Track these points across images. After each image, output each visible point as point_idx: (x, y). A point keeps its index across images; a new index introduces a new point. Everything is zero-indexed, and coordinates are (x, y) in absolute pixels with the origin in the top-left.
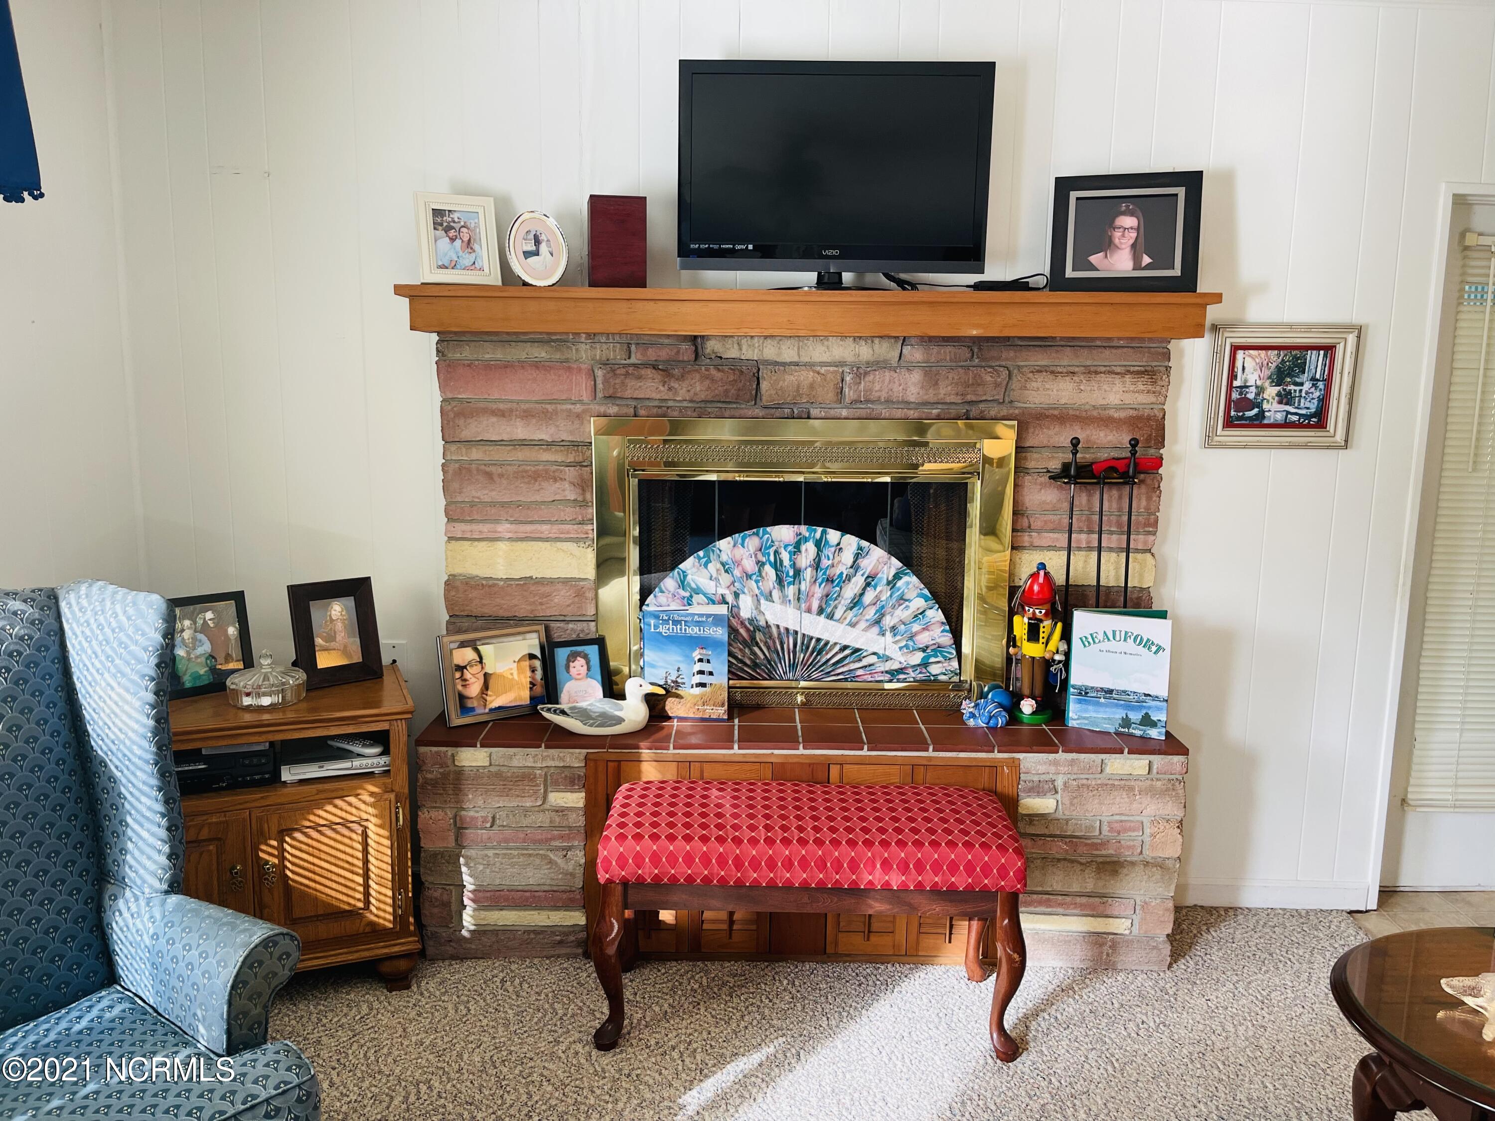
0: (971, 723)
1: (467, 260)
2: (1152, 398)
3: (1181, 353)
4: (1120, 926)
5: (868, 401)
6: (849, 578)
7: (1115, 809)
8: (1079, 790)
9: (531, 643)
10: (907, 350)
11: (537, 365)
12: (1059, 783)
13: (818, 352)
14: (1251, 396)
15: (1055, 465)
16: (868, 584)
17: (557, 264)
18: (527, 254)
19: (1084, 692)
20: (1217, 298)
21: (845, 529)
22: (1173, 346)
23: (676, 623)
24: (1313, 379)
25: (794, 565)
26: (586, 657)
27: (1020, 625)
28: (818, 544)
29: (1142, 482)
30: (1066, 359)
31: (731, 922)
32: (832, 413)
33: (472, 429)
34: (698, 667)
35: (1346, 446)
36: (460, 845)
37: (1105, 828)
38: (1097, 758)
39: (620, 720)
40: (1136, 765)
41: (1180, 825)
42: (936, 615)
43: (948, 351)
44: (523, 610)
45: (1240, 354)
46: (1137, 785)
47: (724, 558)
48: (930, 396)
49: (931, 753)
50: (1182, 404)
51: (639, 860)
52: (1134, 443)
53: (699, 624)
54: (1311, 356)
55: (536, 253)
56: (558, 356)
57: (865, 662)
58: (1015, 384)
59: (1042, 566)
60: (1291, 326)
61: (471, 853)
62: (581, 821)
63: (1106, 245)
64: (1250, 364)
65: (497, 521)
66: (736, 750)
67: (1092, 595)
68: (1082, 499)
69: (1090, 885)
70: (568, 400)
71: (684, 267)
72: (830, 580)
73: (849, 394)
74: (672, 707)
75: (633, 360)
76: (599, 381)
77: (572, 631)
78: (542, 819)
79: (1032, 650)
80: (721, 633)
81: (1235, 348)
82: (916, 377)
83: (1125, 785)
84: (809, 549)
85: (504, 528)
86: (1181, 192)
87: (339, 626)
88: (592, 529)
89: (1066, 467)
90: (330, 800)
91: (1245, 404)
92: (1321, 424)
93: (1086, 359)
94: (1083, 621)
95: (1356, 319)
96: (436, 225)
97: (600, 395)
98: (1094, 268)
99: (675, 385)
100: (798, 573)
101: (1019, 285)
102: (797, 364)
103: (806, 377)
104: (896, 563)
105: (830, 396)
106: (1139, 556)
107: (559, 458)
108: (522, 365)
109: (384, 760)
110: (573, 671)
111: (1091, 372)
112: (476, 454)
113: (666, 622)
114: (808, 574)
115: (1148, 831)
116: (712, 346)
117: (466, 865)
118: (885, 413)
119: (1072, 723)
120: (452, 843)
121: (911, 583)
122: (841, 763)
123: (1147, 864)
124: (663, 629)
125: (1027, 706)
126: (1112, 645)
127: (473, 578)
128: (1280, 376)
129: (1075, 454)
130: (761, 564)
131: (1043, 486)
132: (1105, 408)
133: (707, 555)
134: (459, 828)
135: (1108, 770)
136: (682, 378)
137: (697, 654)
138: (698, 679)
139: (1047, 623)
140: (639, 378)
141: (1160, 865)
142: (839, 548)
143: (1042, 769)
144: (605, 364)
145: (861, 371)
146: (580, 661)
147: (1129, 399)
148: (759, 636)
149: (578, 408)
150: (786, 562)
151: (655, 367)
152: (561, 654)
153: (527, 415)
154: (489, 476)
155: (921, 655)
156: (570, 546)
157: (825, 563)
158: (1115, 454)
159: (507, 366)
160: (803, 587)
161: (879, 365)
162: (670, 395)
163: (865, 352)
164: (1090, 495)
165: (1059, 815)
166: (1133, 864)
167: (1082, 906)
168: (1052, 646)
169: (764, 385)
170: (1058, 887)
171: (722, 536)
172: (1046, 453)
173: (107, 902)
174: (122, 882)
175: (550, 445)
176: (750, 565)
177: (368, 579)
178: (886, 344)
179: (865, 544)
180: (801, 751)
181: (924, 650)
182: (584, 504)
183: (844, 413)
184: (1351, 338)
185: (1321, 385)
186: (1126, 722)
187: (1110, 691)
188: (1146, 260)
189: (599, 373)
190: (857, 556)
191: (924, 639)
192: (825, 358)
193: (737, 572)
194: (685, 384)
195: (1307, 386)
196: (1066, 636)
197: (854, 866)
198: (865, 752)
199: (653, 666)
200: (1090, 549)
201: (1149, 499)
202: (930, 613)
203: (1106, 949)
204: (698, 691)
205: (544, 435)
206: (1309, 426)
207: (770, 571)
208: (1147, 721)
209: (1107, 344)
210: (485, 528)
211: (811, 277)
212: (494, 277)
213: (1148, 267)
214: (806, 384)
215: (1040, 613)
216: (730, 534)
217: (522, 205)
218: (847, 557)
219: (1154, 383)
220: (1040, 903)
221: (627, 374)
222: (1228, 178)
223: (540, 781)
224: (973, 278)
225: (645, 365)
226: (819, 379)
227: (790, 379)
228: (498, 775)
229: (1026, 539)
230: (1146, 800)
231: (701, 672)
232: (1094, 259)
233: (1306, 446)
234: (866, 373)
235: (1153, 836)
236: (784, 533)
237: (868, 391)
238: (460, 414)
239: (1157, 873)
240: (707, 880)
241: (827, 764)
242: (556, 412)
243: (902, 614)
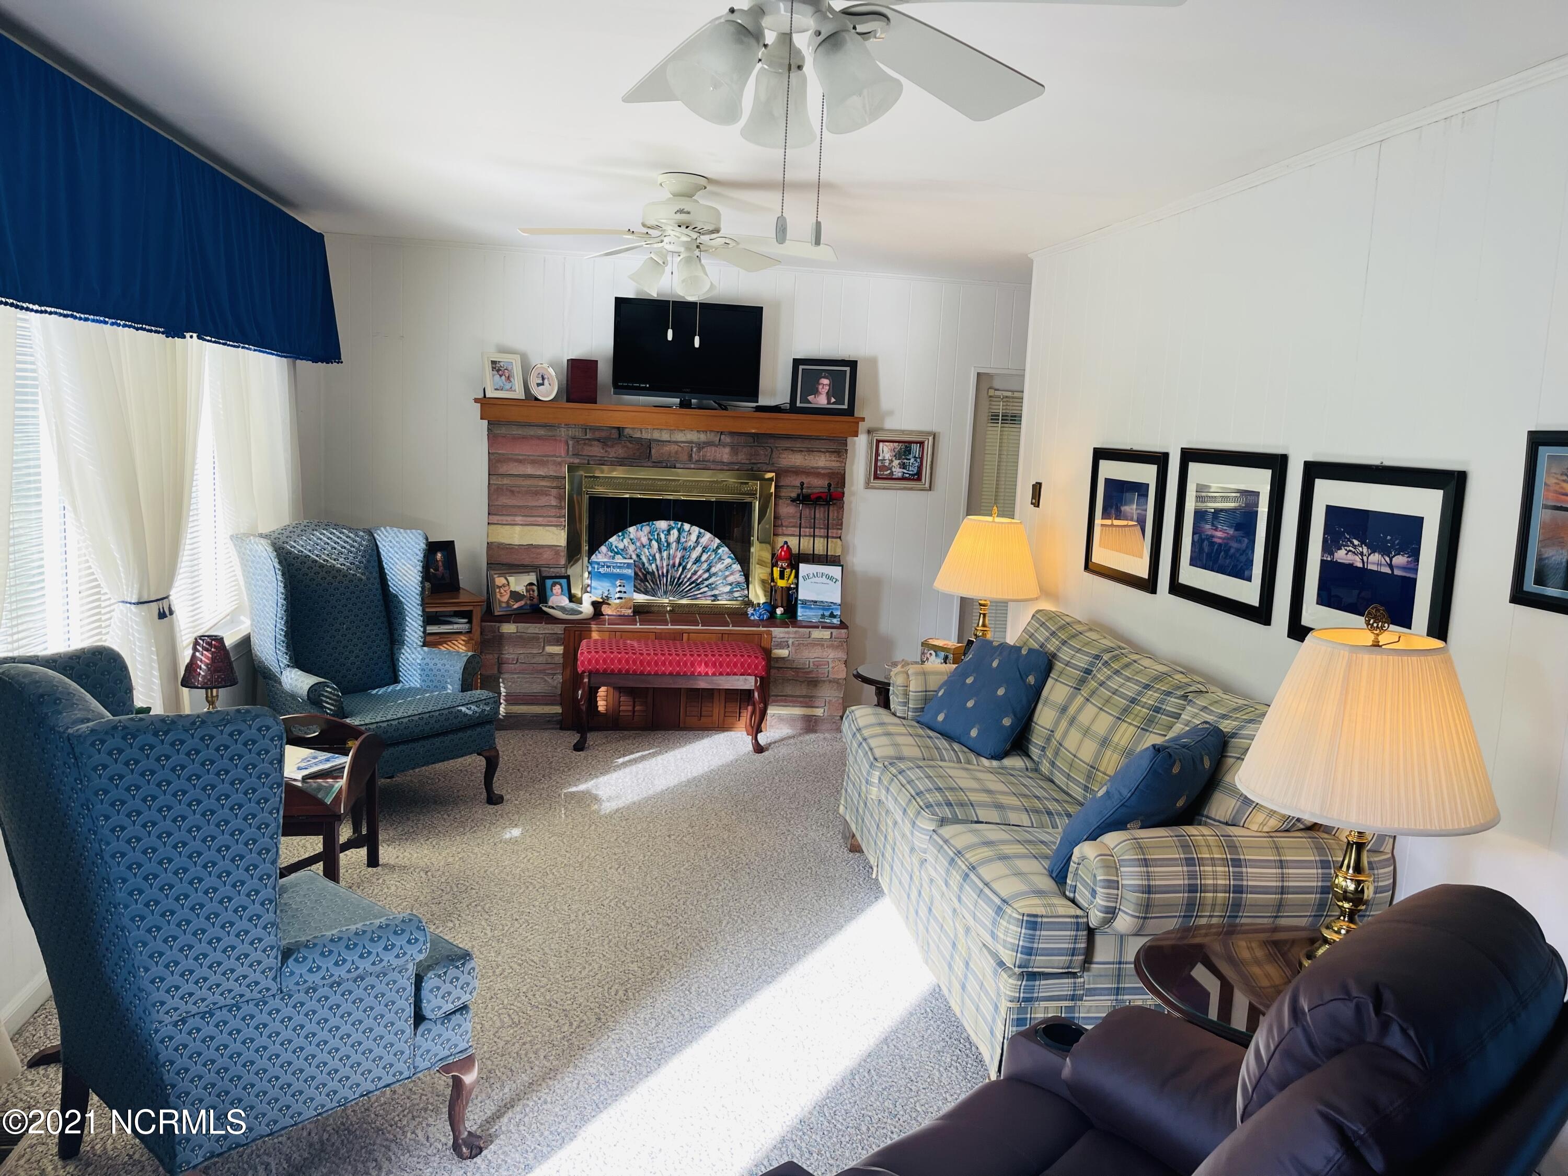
0: (752, 618)
1: (508, 386)
2: (838, 464)
3: (854, 443)
4: (819, 712)
5: (703, 461)
6: (694, 548)
7: (815, 655)
8: (799, 646)
9: (532, 578)
10: (723, 437)
11: (539, 438)
12: (790, 643)
13: (679, 437)
14: (887, 464)
15: (794, 495)
16: (704, 551)
17: (553, 390)
18: (539, 385)
19: (804, 602)
20: (863, 419)
21: (692, 524)
22: (850, 439)
23: (608, 567)
24: (915, 457)
25: (667, 541)
26: (561, 585)
27: (776, 571)
28: (679, 530)
29: (834, 504)
30: (798, 444)
31: (634, 712)
32: (687, 466)
33: (504, 469)
34: (618, 589)
35: (930, 489)
36: (500, 672)
37: (811, 664)
38: (807, 630)
39: (581, 613)
40: (826, 634)
41: (845, 662)
42: (737, 567)
43: (742, 439)
44: (527, 561)
45: (881, 444)
46: (825, 643)
47: (632, 536)
48: (734, 459)
49: (731, 628)
50: (855, 467)
51: (597, 661)
52: (830, 485)
53: (620, 567)
54: (914, 446)
55: (543, 384)
56: (550, 434)
57: (702, 591)
58: (774, 455)
59: (786, 543)
60: (903, 432)
61: (506, 676)
62: (561, 661)
63: (816, 392)
64: (886, 449)
65: (516, 515)
66: (638, 626)
67: (811, 557)
68: (806, 512)
69: (804, 693)
70: (552, 456)
71: (615, 393)
72: (685, 549)
73: (695, 457)
74: (606, 610)
75: (588, 437)
76: (570, 446)
77: (553, 572)
78: (541, 659)
79: (781, 583)
80: (630, 572)
81: (878, 442)
82: (727, 450)
83: (820, 643)
84: (675, 533)
85: (518, 519)
86: (848, 369)
87: (440, 564)
88: (565, 521)
89: (799, 495)
90: (445, 642)
91: (884, 468)
92: (919, 479)
93: (807, 444)
94: (804, 568)
95: (934, 429)
96: (493, 368)
97: (570, 453)
98: (810, 403)
99: (609, 450)
100: (669, 545)
101: (776, 409)
102: (669, 442)
103: (674, 448)
104: (717, 541)
105: (685, 457)
106: (834, 540)
107: (548, 484)
108: (532, 437)
109: (467, 626)
110: (554, 591)
111: (810, 451)
112: (506, 481)
113: (603, 566)
114: (674, 545)
115: (831, 666)
116: (626, 431)
117: (503, 683)
118: (712, 467)
119: (799, 618)
120: (496, 671)
121: (724, 550)
122: (689, 632)
123: (830, 681)
124: (601, 570)
125: (779, 611)
126: (817, 580)
127: (502, 544)
128: (898, 455)
129: (802, 489)
130: (650, 540)
131: (788, 505)
132: (817, 468)
133: (623, 535)
134: (500, 663)
135: (813, 636)
136: (612, 446)
137: (618, 583)
138: (618, 595)
139: (788, 570)
140: (591, 446)
141: (836, 681)
142: (689, 533)
143: (782, 635)
144: (573, 438)
145: (701, 446)
146: (558, 587)
147: (828, 464)
148: (649, 577)
149: (559, 459)
150: (663, 539)
151: (599, 441)
152: (549, 583)
153: (533, 462)
154: (512, 492)
155: (729, 587)
156: (554, 529)
157: (683, 540)
158: (822, 490)
159: (524, 438)
160: (671, 552)
161: (709, 444)
162: (606, 455)
163: (703, 437)
164: (810, 510)
165: (790, 658)
166: (824, 681)
167: (801, 702)
168: (790, 581)
169: (653, 451)
170: (790, 693)
171: (630, 526)
172: (790, 489)
173: (396, 651)
174: (402, 643)
175: (544, 477)
176: (644, 540)
177: (453, 542)
178: (713, 434)
179: (702, 531)
180: (670, 627)
181: (731, 584)
182: (561, 508)
183: (692, 466)
184: (931, 439)
185: (918, 460)
186: (823, 616)
187: (816, 602)
188: (833, 400)
189: (571, 443)
190: (698, 537)
191: (731, 579)
192: (683, 439)
193: (638, 544)
194: (614, 450)
195: (912, 460)
196: (797, 576)
197: (692, 665)
198: (700, 627)
199: (596, 589)
200: (810, 536)
201: (838, 513)
202: (734, 566)
203: (812, 723)
204: (618, 601)
205: (541, 472)
206: (913, 480)
207: (654, 544)
208: (832, 616)
209: (818, 438)
210: (509, 518)
211: (678, 400)
212: (519, 394)
213: (834, 403)
214: (673, 451)
215: (785, 565)
216: (635, 524)
217: (534, 360)
218: (693, 537)
219: (840, 457)
220: (782, 701)
221: (585, 444)
222: (873, 361)
223: (541, 640)
224: (754, 405)
225: (594, 439)
226: (680, 449)
227: (667, 449)
228: (520, 637)
229: (780, 530)
230: (830, 651)
231: (620, 592)
232: (810, 398)
233: (911, 489)
234: (703, 448)
235: (833, 668)
236: (662, 525)
237: (704, 456)
238: (499, 461)
239: (835, 686)
240: (627, 671)
241: (682, 633)
242: (548, 461)
243: (720, 566)
